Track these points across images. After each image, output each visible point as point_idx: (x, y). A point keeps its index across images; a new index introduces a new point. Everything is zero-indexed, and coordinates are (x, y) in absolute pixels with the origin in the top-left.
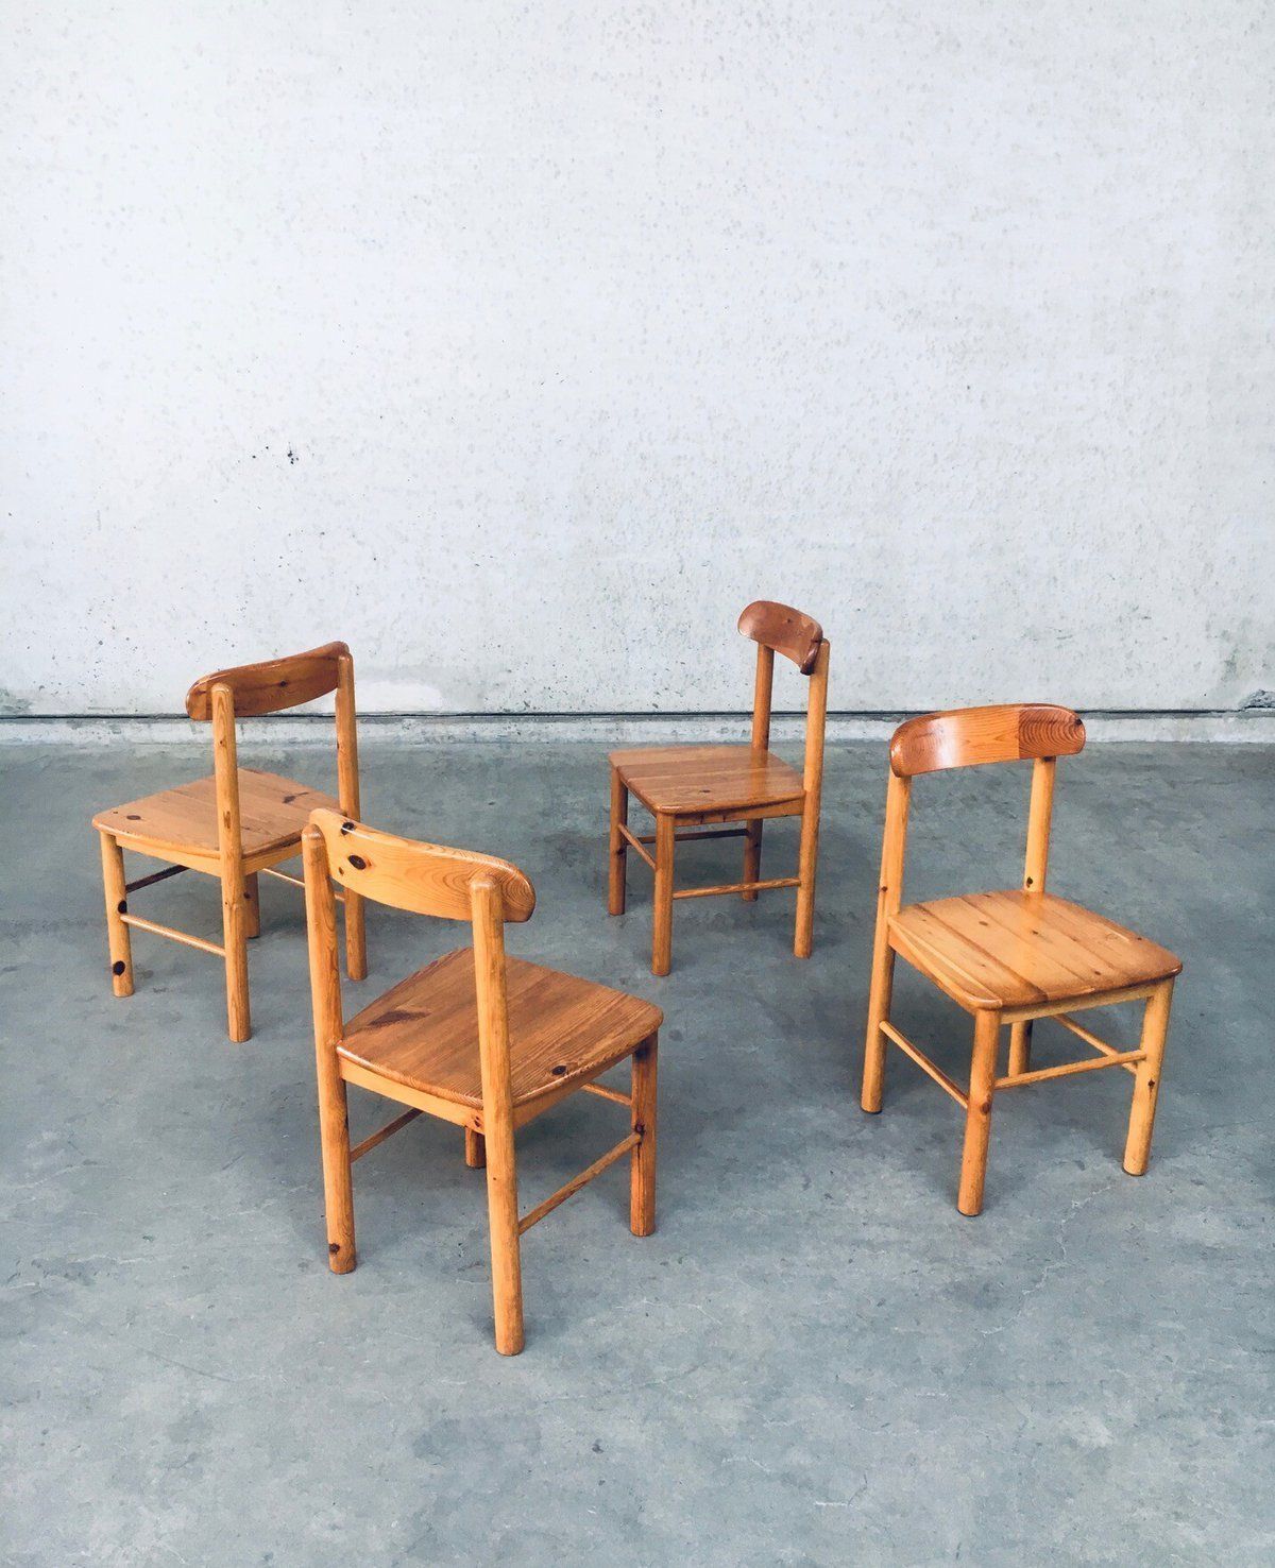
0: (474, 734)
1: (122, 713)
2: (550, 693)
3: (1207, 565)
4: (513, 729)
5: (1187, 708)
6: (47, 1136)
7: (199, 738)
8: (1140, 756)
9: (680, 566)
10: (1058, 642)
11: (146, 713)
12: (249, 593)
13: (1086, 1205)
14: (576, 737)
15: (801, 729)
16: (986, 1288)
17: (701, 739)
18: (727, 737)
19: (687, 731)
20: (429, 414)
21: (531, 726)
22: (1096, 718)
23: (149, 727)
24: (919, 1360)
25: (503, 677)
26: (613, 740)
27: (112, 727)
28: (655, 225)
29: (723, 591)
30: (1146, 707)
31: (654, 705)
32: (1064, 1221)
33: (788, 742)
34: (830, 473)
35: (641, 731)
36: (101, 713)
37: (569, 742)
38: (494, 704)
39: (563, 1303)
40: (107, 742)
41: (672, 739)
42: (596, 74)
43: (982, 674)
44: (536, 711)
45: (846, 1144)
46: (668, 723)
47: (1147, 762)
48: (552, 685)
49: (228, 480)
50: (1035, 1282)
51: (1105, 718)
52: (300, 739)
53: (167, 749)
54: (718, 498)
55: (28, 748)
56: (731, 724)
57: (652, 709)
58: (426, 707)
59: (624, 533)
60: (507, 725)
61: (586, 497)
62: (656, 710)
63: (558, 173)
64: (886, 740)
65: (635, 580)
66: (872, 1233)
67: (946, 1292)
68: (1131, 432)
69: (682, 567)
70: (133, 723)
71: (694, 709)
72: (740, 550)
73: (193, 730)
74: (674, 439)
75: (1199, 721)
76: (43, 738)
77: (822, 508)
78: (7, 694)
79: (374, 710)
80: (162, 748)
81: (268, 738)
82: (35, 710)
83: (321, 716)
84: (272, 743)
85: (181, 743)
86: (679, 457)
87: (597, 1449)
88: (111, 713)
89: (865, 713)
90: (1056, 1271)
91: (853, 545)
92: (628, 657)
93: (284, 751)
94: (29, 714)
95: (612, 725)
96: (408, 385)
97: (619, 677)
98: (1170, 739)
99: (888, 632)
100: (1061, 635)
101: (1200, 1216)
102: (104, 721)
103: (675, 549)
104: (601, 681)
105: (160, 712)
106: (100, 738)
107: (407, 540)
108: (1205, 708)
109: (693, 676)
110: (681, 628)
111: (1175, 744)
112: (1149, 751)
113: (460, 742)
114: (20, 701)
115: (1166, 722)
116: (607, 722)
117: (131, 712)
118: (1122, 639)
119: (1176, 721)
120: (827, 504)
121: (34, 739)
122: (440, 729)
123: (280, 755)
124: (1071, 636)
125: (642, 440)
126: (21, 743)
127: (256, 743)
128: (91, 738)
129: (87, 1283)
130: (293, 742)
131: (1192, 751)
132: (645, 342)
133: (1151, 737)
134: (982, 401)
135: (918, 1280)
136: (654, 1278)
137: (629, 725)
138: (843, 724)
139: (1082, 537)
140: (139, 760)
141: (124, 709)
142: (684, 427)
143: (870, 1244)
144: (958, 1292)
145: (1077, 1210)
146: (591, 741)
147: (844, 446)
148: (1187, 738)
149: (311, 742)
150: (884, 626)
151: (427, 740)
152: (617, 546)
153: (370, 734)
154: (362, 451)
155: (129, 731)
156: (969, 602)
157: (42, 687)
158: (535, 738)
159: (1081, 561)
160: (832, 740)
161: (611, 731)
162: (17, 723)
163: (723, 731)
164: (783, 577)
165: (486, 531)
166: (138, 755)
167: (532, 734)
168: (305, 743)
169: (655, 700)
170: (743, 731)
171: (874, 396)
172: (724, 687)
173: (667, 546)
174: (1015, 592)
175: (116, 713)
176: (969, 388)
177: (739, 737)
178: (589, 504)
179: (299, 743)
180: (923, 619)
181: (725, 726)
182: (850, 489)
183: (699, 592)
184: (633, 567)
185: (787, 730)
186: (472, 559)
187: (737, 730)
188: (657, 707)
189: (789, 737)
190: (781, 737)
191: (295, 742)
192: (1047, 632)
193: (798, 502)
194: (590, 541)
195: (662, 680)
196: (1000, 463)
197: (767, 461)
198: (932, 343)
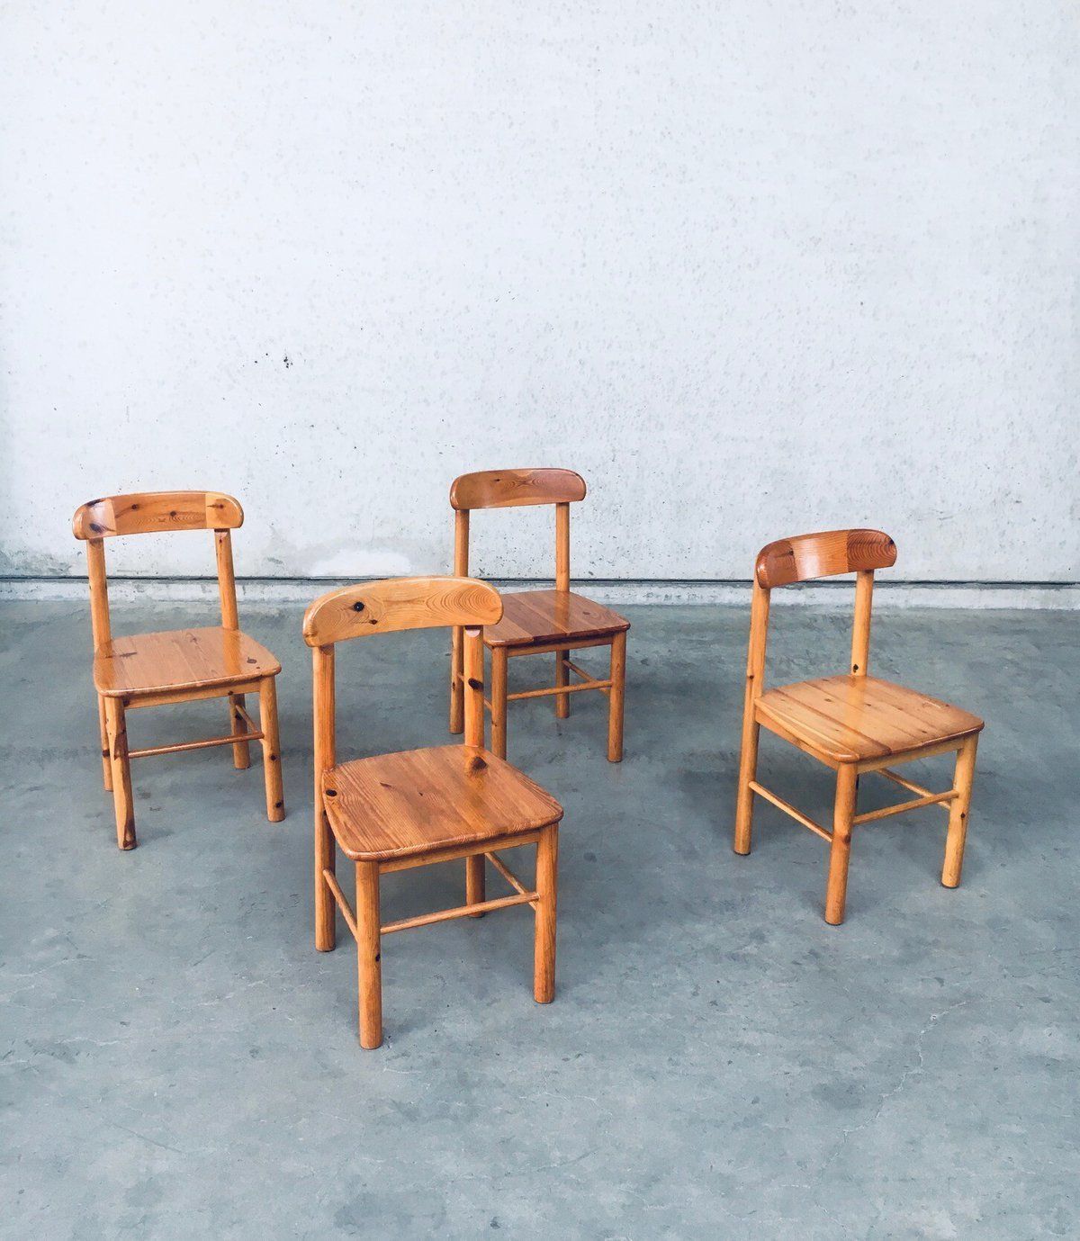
1: (147, 575)
2: (501, 562)
3: (1071, 456)
5: (1053, 580)
6: (51, 933)
7: (209, 597)
8: (1011, 621)
9: (612, 454)
10: (939, 522)
11: (164, 575)
12: (252, 476)
13: (944, 1018)
15: (716, 595)
16: (850, 1090)
17: (630, 602)
18: (653, 600)
19: (617, 595)
20: (402, 326)
22: (973, 588)
23: (167, 587)
24: (785, 1154)
27: (137, 587)
28: (593, 167)
29: (649, 476)
30: (1016, 578)
31: (589, 572)
32: (923, 1032)
34: (742, 376)
36: (129, 575)
39: (475, 1092)
40: (133, 599)
41: (605, 601)
42: (544, 40)
44: (489, 577)
45: (734, 957)
46: (601, 588)
47: (1018, 627)
48: (503, 555)
49: (234, 382)
50: (895, 1086)
51: (981, 589)
52: (291, 599)
53: (182, 605)
54: (645, 397)
55: (67, 602)
56: (655, 589)
57: (587, 576)
58: (397, 572)
59: (565, 427)
61: (533, 396)
62: (592, 577)
63: (512, 124)
64: (790, 605)
66: (750, 1037)
67: (814, 1093)
68: (1004, 342)
69: (615, 455)
70: (155, 584)
71: (624, 576)
73: (204, 591)
74: (608, 348)
75: (1064, 591)
76: (80, 595)
77: (735, 406)
78: (51, 558)
79: (354, 575)
80: (177, 604)
81: (266, 597)
82: (73, 572)
83: (309, 579)
84: (268, 602)
85: (194, 601)
86: (613, 363)
87: (495, 1225)
88: (136, 575)
90: (914, 1076)
91: (761, 437)
93: (278, 609)
94: (69, 575)
96: (384, 301)
98: (1038, 607)
99: (791, 512)
100: (942, 516)
101: (1046, 1031)
102: (130, 582)
103: (608, 441)
104: (545, 552)
105: (175, 575)
106: (126, 596)
107: (382, 432)
108: (1069, 581)
109: (623, 549)
110: (613, 508)
111: (1043, 611)
112: (1020, 616)
114: (62, 564)
115: (1035, 592)
117: (154, 575)
118: (996, 520)
119: (1044, 592)
120: (738, 403)
121: (73, 595)
123: (274, 612)
124: (951, 517)
125: (580, 348)
126: (62, 599)
127: (255, 602)
128: (119, 595)
129: (71, 1061)
130: (285, 601)
131: (1057, 618)
132: (584, 265)
133: (1021, 605)
134: (874, 315)
135: (790, 1080)
136: (556, 1072)
139: (960, 432)
140: (157, 614)
141: (147, 571)
142: (617, 337)
143: (748, 1047)
144: (825, 1093)
145: (935, 1022)
147: (754, 354)
148: (1052, 606)
149: (301, 601)
150: (788, 507)
152: (559, 438)
154: (346, 357)
155: (152, 590)
156: (862, 486)
157: (80, 553)
159: (960, 452)
160: (742, 604)
162: (59, 582)
163: (648, 596)
164: (701, 464)
165: (448, 425)
166: (157, 610)
168: (296, 601)
169: (591, 568)
170: (666, 596)
171: (780, 311)
172: (650, 559)
173: (601, 438)
174: (902, 479)
175: (140, 575)
176: (862, 303)
177: (662, 600)
178: (536, 402)
179: (291, 602)
180: (821, 501)
181: (649, 591)
182: (758, 390)
183: (628, 477)
184: (572, 456)
185: (705, 595)
186: (437, 447)
187: (660, 594)
188: (592, 574)
189: (706, 601)
190: (698, 601)
191: (288, 601)
192: (929, 513)
193: (714, 401)
194: (536, 433)
195: (596, 551)
196: (888, 369)
197: (687, 366)
198: (831, 265)
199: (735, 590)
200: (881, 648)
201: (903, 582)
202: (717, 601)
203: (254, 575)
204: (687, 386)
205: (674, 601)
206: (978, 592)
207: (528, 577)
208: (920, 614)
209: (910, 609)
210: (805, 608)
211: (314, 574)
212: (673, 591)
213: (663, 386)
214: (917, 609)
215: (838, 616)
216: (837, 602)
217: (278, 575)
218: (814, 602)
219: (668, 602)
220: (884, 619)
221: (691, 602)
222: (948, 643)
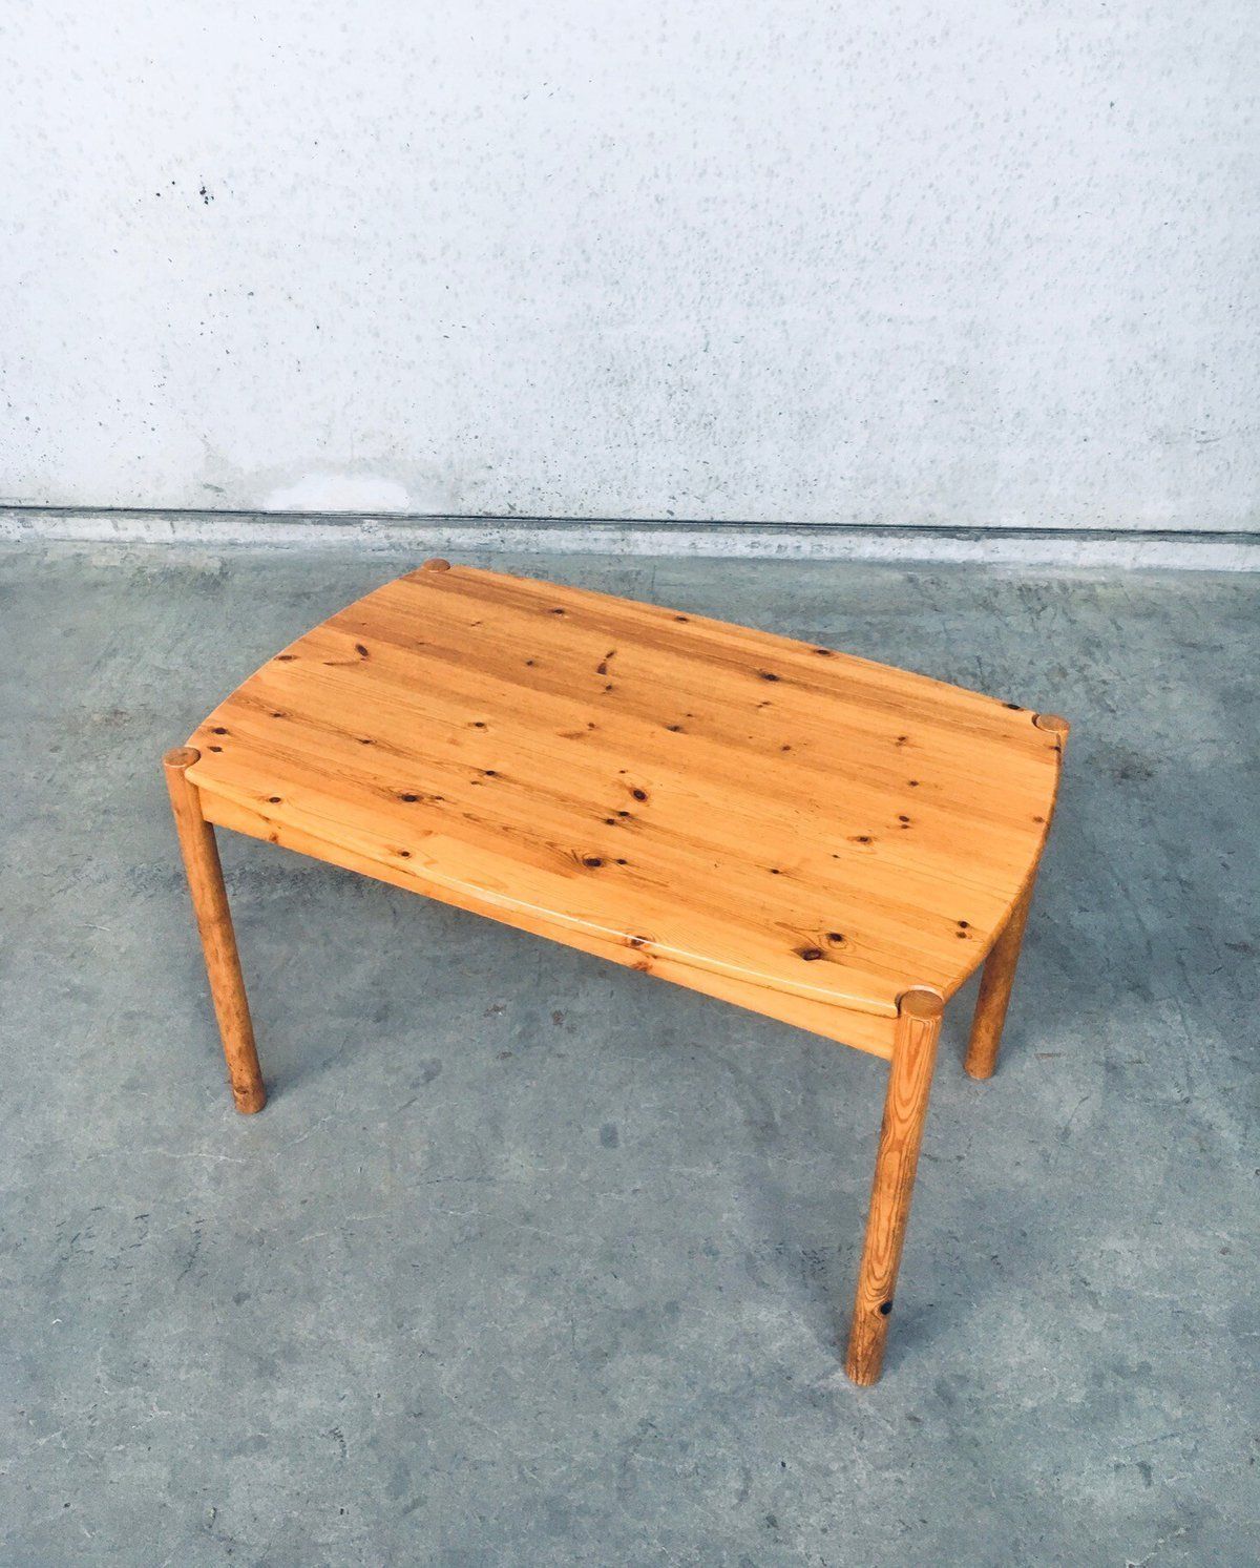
0: (448, 541)
1: (32, 504)
2: (540, 494)
4: (496, 536)
7: (124, 536)
9: (704, 341)
10: (1198, 448)
11: (58, 505)
12: (167, 367)
14: (574, 547)
15: (852, 545)
17: (726, 554)
18: (758, 552)
19: (709, 544)
20: (378, 139)
21: (519, 534)
22: (1237, 542)
23: (64, 521)
25: (482, 474)
26: (618, 552)
27: (22, 521)
29: (759, 374)
31: (668, 511)
33: (833, 561)
34: (909, 222)
35: (651, 543)
36: (7, 503)
37: (563, 554)
38: (472, 504)
40: (18, 537)
41: (690, 552)
43: (1092, 484)
44: (523, 515)
46: (684, 534)
48: (543, 485)
49: (128, 224)
51: (1250, 543)
52: (242, 541)
53: (86, 549)
54: (757, 255)
56: (764, 538)
57: (665, 516)
58: (389, 507)
59: (633, 299)
60: (488, 531)
61: (583, 251)
62: (672, 518)
64: (960, 562)
65: (647, 359)
69: (708, 343)
70: (45, 519)
71: (719, 517)
72: (784, 323)
73: (116, 527)
74: (701, 175)
77: (895, 269)
80: (79, 548)
81: (205, 538)
83: (265, 514)
84: (209, 545)
85: (104, 542)
86: (707, 200)
88: (18, 504)
89: (936, 529)
91: (934, 318)
92: (637, 453)
93: (221, 557)
95: (618, 535)
96: (349, 99)
97: (625, 478)
99: (973, 430)
100: (1203, 438)
102: (11, 513)
103: (698, 321)
104: (604, 481)
105: (74, 505)
106: (9, 532)
107: (357, 304)
109: (717, 479)
110: (704, 420)
113: (432, 549)
116: (610, 530)
117: (42, 504)
120: (903, 264)
122: (406, 534)
123: (215, 565)
124: (1217, 440)
125: (657, 176)
127: (191, 544)
130: (233, 544)
132: (663, 39)
134: (1130, 124)
137: (636, 535)
138: (905, 541)
139: (1248, 312)
141: (34, 500)
142: (714, 158)
146: (590, 554)
147: (931, 186)
149: (255, 544)
150: (967, 423)
151: (392, 546)
152: (624, 315)
153: (324, 537)
154: (294, 188)
155: (42, 526)
156: (1082, 393)
158: (521, 548)
160: (890, 560)
161: (614, 541)
163: (753, 545)
164: (839, 358)
165: (457, 295)
166: (48, 560)
167: (518, 543)
168: (248, 545)
169: (669, 505)
170: (780, 546)
171: (977, 115)
172: (758, 493)
173: (687, 317)
174: (1147, 382)
175: (24, 504)
176: (1112, 105)
177: (772, 552)
178: (588, 260)
179: (241, 545)
180: (1018, 414)
181: (756, 540)
182: (934, 243)
183: (728, 376)
184: (644, 343)
185: (835, 546)
186: (439, 328)
187: (770, 545)
188: (672, 513)
189: (837, 554)
190: (826, 554)
191: (236, 544)
192: (1183, 433)
193: (864, 261)
194: (589, 308)
195: (678, 483)
196: (1145, 209)
197: (824, 206)
198: (1067, 40)
199: (879, 540)
200: (1090, 654)
201: (1133, 532)
202: (853, 556)
203: (187, 508)
204: (822, 237)
205: (790, 554)
206: (1244, 548)
207: (579, 516)
208: (1151, 582)
209: (1138, 571)
210: (982, 567)
211: (272, 506)
212: (789, 540)
213: (785, 238)
214: (1150, 571)
215: (1031, 583)
216: (1031, 558)
217: (218, 508)
218: (996, 557)
219: (781, 556)
220: (1100, 590)
221: (816, 556)
222: (1193, 645)
